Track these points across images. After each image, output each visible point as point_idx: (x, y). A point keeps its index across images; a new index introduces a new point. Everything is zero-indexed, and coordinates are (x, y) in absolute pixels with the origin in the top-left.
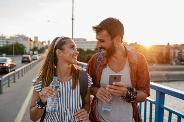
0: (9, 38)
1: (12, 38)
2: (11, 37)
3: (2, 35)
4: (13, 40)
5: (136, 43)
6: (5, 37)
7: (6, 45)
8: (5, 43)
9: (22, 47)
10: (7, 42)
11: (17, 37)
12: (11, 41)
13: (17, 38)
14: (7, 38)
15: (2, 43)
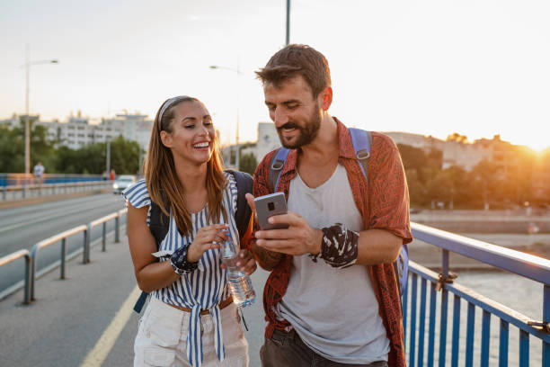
0: (97, 123)
1: (107, 124)
2: (104, 122)
3: (79, 114)
4: (109, 129)
5: (497, 137)
6: (86, 122)
7: (89, 143)
8: (87, 140)
9: (134, 149)
10: (92, 136)
11: (121, 119)
12: (104, 133)
13: (122, 123)
14: (91, 123)
15: (76, 139)
